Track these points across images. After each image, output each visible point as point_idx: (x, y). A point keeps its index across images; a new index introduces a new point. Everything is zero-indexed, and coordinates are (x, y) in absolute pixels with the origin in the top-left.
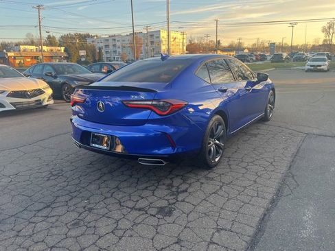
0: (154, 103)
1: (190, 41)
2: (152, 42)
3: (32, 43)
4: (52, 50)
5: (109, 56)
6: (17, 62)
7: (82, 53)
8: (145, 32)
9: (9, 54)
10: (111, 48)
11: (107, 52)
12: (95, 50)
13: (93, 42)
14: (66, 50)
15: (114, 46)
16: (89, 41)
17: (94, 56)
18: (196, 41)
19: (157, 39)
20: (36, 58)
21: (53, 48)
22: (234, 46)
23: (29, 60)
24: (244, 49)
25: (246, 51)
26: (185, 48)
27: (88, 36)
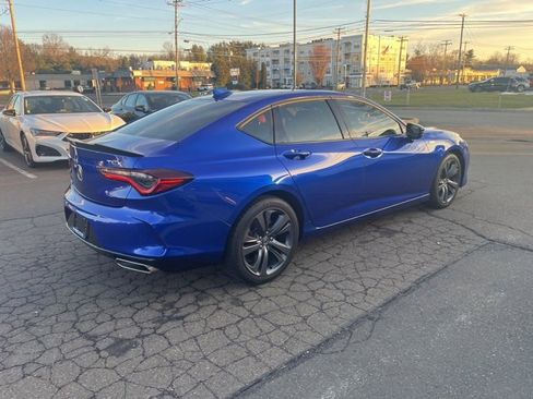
0: (134, 174)
1: (418, 52)
2: (347, 55)
3: (171, 57)
4: (196, 68)
5: (277, 76)
6: (146, 84)
7: (235, 72)
8: (335, 37)
9: (137, 73)
10: (281, 65)
11: (275, 71)
12: (255, 68)
13: (255, 54)
14: (213, 68)
15: (286, 61)
16: (249, 53)
17: (253, 76)
18: (428, 52)
19: (357, 50)
20: (171, 79)
21: (197, 64)
22: (500, 60)
23: (162, 82)
24: (519, 66)
25: (521, 70)
26: (403, 64)
27: (249, 45)
